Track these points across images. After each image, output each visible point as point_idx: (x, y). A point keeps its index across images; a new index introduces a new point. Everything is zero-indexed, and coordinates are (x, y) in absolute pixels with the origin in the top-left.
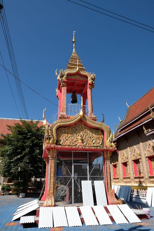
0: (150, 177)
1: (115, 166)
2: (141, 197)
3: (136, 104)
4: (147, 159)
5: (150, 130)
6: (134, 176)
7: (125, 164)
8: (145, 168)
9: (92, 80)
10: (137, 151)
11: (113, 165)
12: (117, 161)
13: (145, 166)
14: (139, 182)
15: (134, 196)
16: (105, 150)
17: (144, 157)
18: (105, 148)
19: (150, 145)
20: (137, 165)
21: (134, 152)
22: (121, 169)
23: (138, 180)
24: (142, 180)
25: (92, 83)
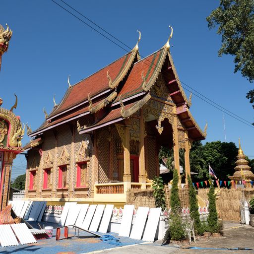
0: (76, 190)
1: (34, 173)
2: (55, 215)
3: (81, 84)
4: (77, 164)
5: (85, 127)
6: (57, 188)
7: (48, 171)
8: (72, 178)
9: (5, 38)
10: (67, 154)
11: (31, 172)
12: (38, 166)
13: (72, 175)
14: (61, 196)
15: (47, 214)
16: (7, 151)
17: (74, 163)
18: (7, 148)
19: (83, 146)
20: (64, 173)
21: (63, 155)
22: (41, 178)
23: (61, 193)
24: (65, 193)
25: (5, 43)
